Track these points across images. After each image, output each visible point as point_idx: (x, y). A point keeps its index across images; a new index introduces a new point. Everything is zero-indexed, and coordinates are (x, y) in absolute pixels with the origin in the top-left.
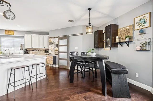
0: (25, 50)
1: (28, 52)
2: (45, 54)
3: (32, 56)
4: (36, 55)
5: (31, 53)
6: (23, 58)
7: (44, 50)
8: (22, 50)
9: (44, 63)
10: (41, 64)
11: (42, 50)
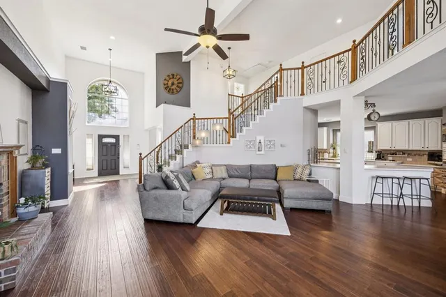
0: (378, 152)
1: (383, 157)
2: (430, 164)
3: (393, 164)
4: (402, 163)
5: (391, 158)
6: (373, 166)
7: (427, 153)
8: (372, 152)
9: (427, 179)
10: (420, 179)
11: (418, 153)
